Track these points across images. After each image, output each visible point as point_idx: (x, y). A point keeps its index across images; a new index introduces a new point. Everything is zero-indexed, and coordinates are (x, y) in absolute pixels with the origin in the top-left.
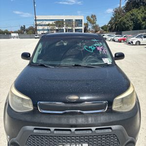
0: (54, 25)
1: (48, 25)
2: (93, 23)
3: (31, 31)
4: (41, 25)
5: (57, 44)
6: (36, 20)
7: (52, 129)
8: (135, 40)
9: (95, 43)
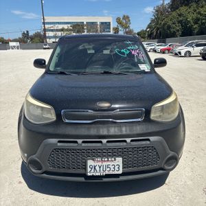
0: (70, 30)
1: (62, 30)
2: (125, 26)
3: (37, 39)
4: (52, 31)
5: (81, 47)
6: (44, 23)
7: (80, 141)
8: (183, 49)
9: (128, 45)
